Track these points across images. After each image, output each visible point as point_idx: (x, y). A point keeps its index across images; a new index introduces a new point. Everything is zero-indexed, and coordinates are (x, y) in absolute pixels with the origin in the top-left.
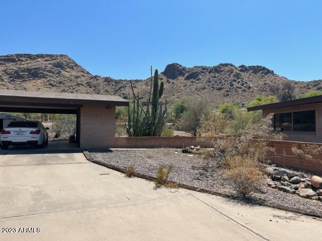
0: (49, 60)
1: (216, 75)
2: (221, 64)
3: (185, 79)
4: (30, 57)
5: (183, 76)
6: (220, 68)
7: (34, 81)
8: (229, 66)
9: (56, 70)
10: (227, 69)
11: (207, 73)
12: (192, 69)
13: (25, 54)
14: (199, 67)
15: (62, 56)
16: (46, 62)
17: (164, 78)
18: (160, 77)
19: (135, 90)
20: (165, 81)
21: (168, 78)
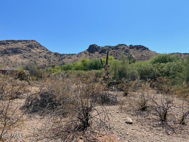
7: (15, 55)
9: (28, 49)
11: (111, 50)
13: (11, 40)
15: (33, 41)
17: (88, 53)
18: (86, 52)
19: (70, 60)
20: (88, 54)
21: (90, 53)
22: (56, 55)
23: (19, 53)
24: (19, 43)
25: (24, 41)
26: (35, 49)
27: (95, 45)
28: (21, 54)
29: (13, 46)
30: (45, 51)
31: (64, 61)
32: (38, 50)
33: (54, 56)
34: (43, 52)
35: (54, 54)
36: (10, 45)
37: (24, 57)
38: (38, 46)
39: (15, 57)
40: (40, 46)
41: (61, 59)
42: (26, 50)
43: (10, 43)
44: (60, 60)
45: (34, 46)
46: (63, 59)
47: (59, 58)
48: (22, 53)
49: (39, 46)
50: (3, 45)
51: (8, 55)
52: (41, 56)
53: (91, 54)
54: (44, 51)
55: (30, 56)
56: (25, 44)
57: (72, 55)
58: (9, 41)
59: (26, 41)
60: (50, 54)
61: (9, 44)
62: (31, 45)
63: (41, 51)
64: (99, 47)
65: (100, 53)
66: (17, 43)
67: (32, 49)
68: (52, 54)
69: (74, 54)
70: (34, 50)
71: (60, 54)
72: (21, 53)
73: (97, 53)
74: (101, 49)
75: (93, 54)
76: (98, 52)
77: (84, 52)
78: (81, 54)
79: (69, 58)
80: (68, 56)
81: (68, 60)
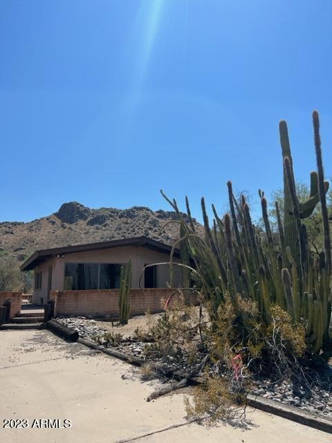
1: (129, 221)
2: (135, 208)
3: (88, 224)
5: (85, 220)
6: (134, 212)
8: (145, 211)
10: (142, 213)
11: (117, 218)
12: (98, 211)
14: (107, 209)
19: (11, 237)
27: (78, 204)
53: (67, 225)
64: (87, 210)
65: (91, 223)
69: (19, 224)
73: (82, 223)
74: (93, 214)
75: (73, 226)
76: (86, 222)
79: (7, 233)
80: (4, 228)
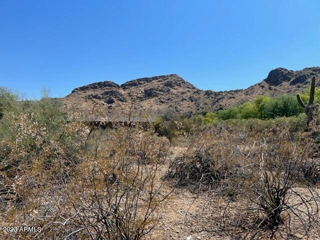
0: (161, 81)
3: (290, 85)
4: (147, 80)
7: (149, 100)
9: (166, 88)
13: (143, 78)
15: (172, 75)
16: (159, 83)
17: (267, 86)
18: (262, 85)
19: (233, 101)
20: (267, 88)
21: (270, 85)
22: (209, 95)
23: (154, 95)
24: (154, 81)
25: (160, 77)
26: (176, 87)
27: (282, 69)
28: (156, 98)
29: (146, 87)
30: (190, 90)
31: (222, 104)
32: (181, 90)
33: (205, 96)
34: (188, 92)
35: (205, 93)
36: (142, 86)
37: (161, 102)
38: (180, 84)
39: (149, 102)
40: (184, 82)
41: (217, 101)
42: (163, 91)
43: (142, 82)
44: (215, 103)
45: (174, 84)
46: (220, 101)
47: (213, 99)
48: (158, 96)
49: (181, 82)
50: (134, 87)
51: (141, 101)
52: (184, 98)
53: (273, 87)
54: (188, 89)
55: (169, 100)
56: (161, 83)
57: (236, 91)
58: (140, 80)
59: (163, 77)
60: (199, 94)
61: (141, 84)
62: (171, 82)
63: (184, 91)
64: (291, 73)
65: (293, 83)
66: (151, 81)
67: (171, 89)
68: (202, 94)
69: (239, 91)
70: (174, 90)
71: (214, 92)
72: (156, 96)
73: (286, 84)
74: (296, 75)
75: (278, 88)
76: (290, 82)
77: (259, 85)
78: (252, 89)
79: (231, 98)
80: (229, 95)
81: (229, 101)
